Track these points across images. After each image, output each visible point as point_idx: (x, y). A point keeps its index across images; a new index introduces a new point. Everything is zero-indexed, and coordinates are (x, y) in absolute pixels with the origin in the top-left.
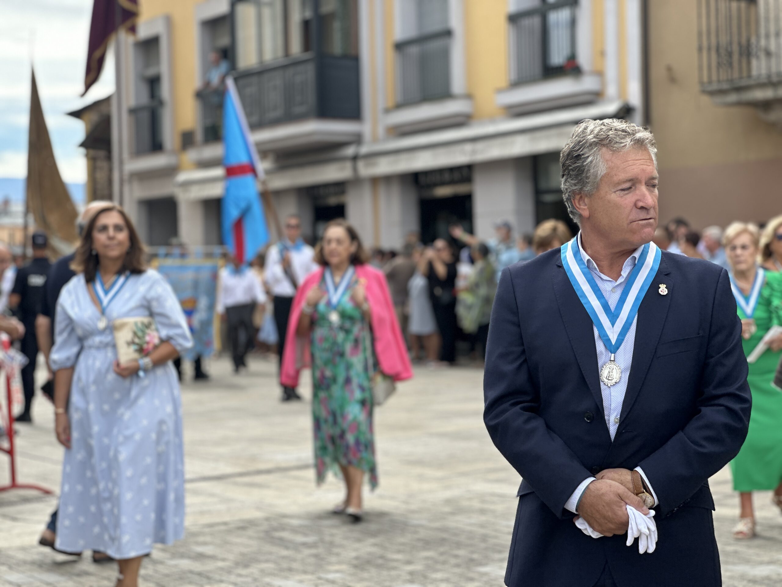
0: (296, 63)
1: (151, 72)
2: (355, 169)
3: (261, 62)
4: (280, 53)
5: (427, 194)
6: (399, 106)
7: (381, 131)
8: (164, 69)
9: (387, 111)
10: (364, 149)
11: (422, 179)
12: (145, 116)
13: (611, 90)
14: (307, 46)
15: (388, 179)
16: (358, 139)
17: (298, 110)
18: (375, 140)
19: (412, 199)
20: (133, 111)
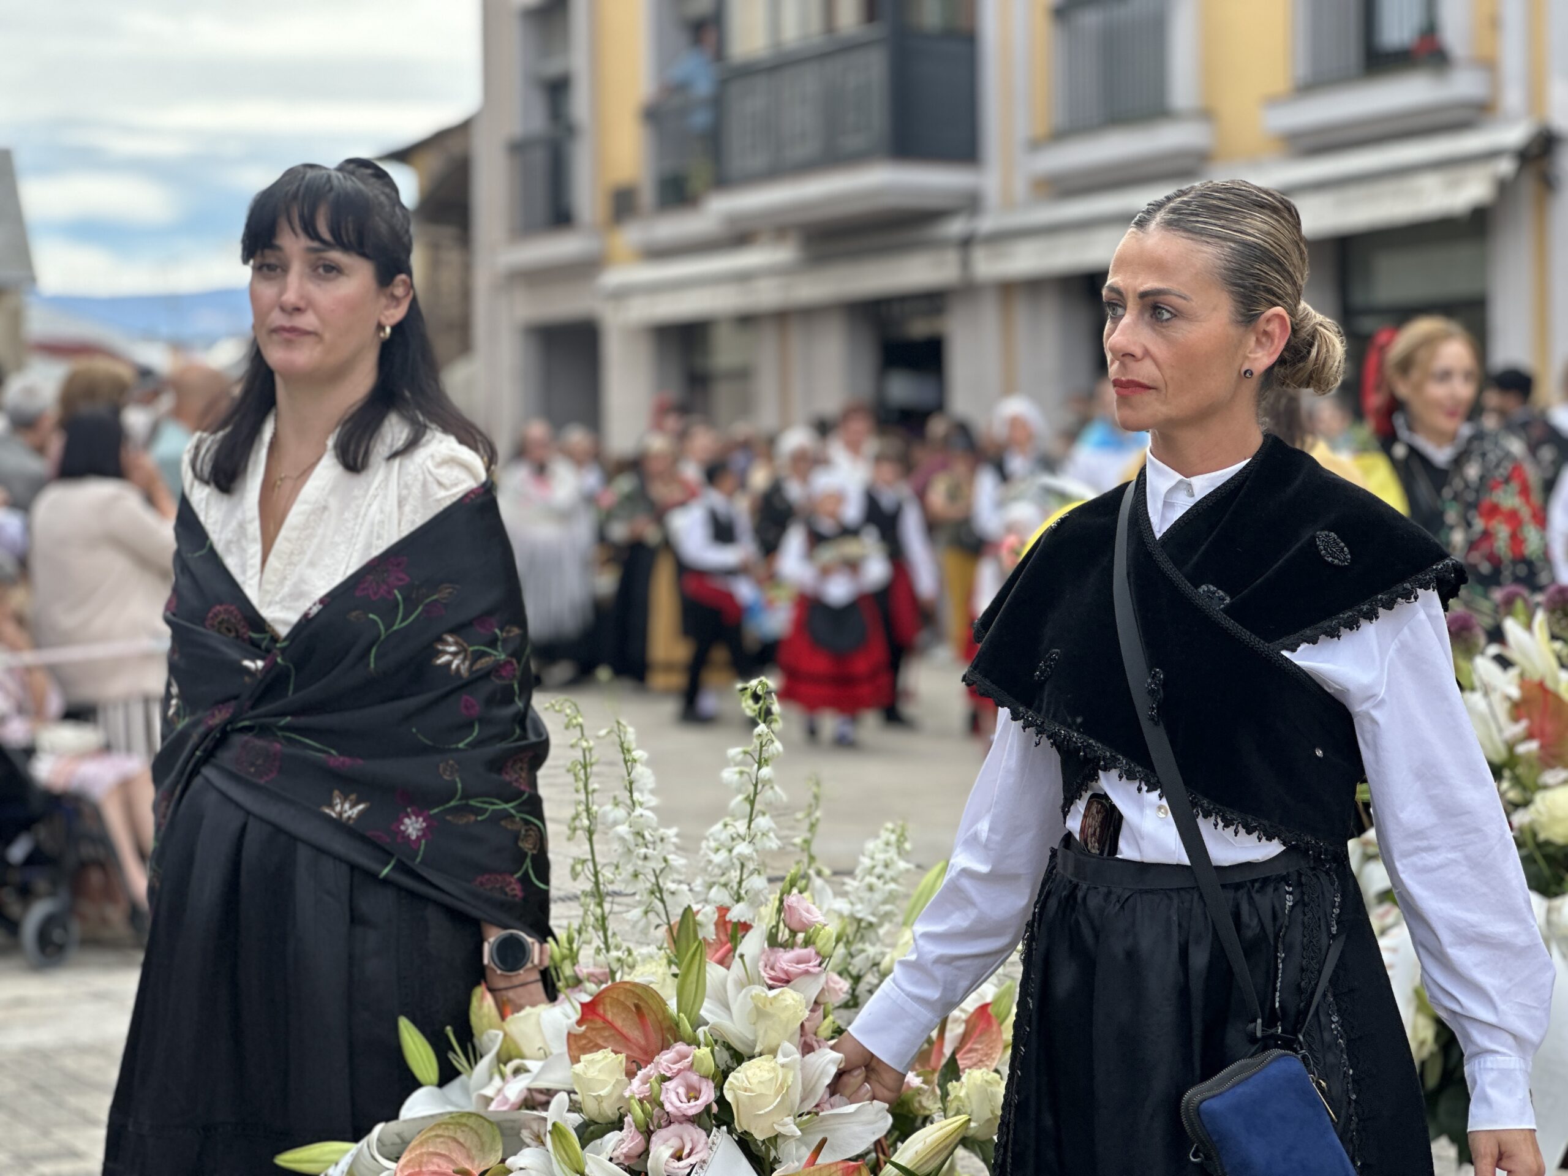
0: (847, 48)
1: (553, 68)
2: (966, 265)
3: (777, 44)
4: (815, 24)
6: (1060, 135)
7: (1020, 187)
8: (578, 62)
9: (1035, 145)
10: (987, 223)
12: (539, 158)
13: (1513, 97)
14: (872, 8)
15: (1034, 286)
16: (972, 203)
17: (853, 142)
18: (1009, 204)
20: (518, 148)
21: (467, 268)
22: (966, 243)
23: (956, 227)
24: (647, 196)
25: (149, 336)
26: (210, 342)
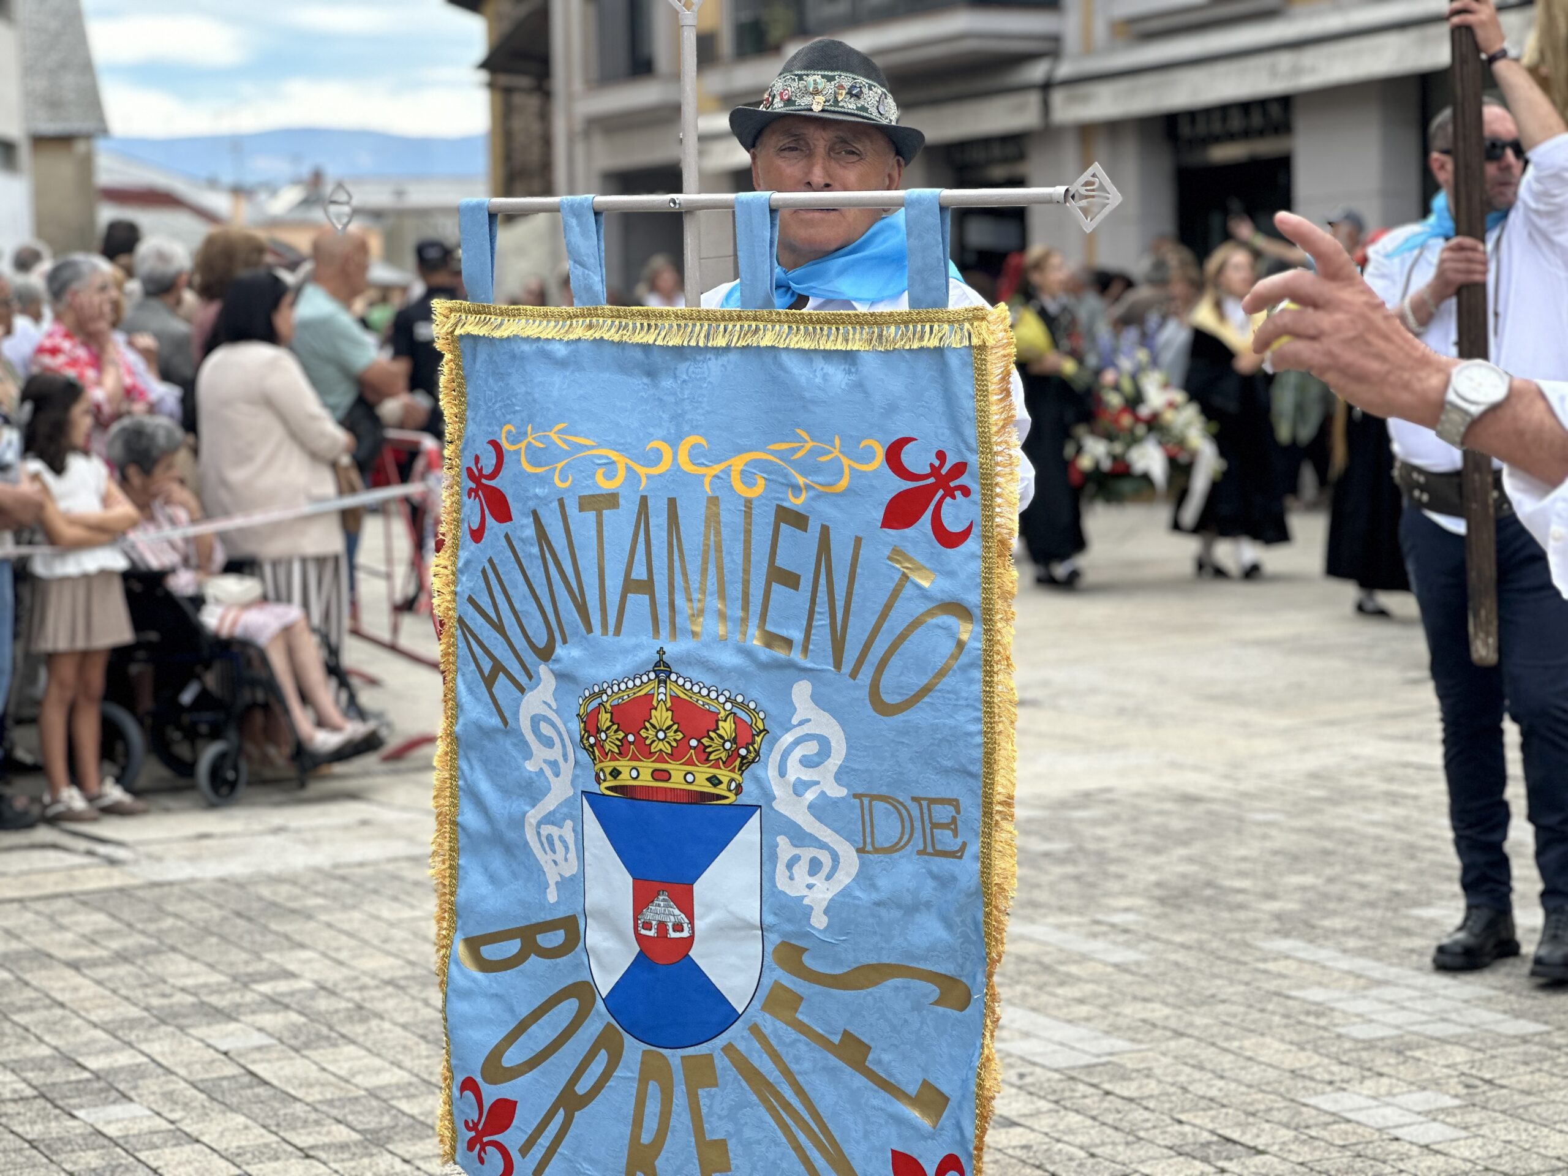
2: (1046, 109)
5: (1194, 159)
7: (1100, 30)
10: (1065, 69)
11: (1185, 130)
15: (1113, 128)
16: (1053, 48)
18: (1088, 49)
19: (1163, 167)
21: (545, 116)
22: (1046, 87)
23: (1037, 72)
24: (726, 44)
25: (213, 184)
26: (273, 190)
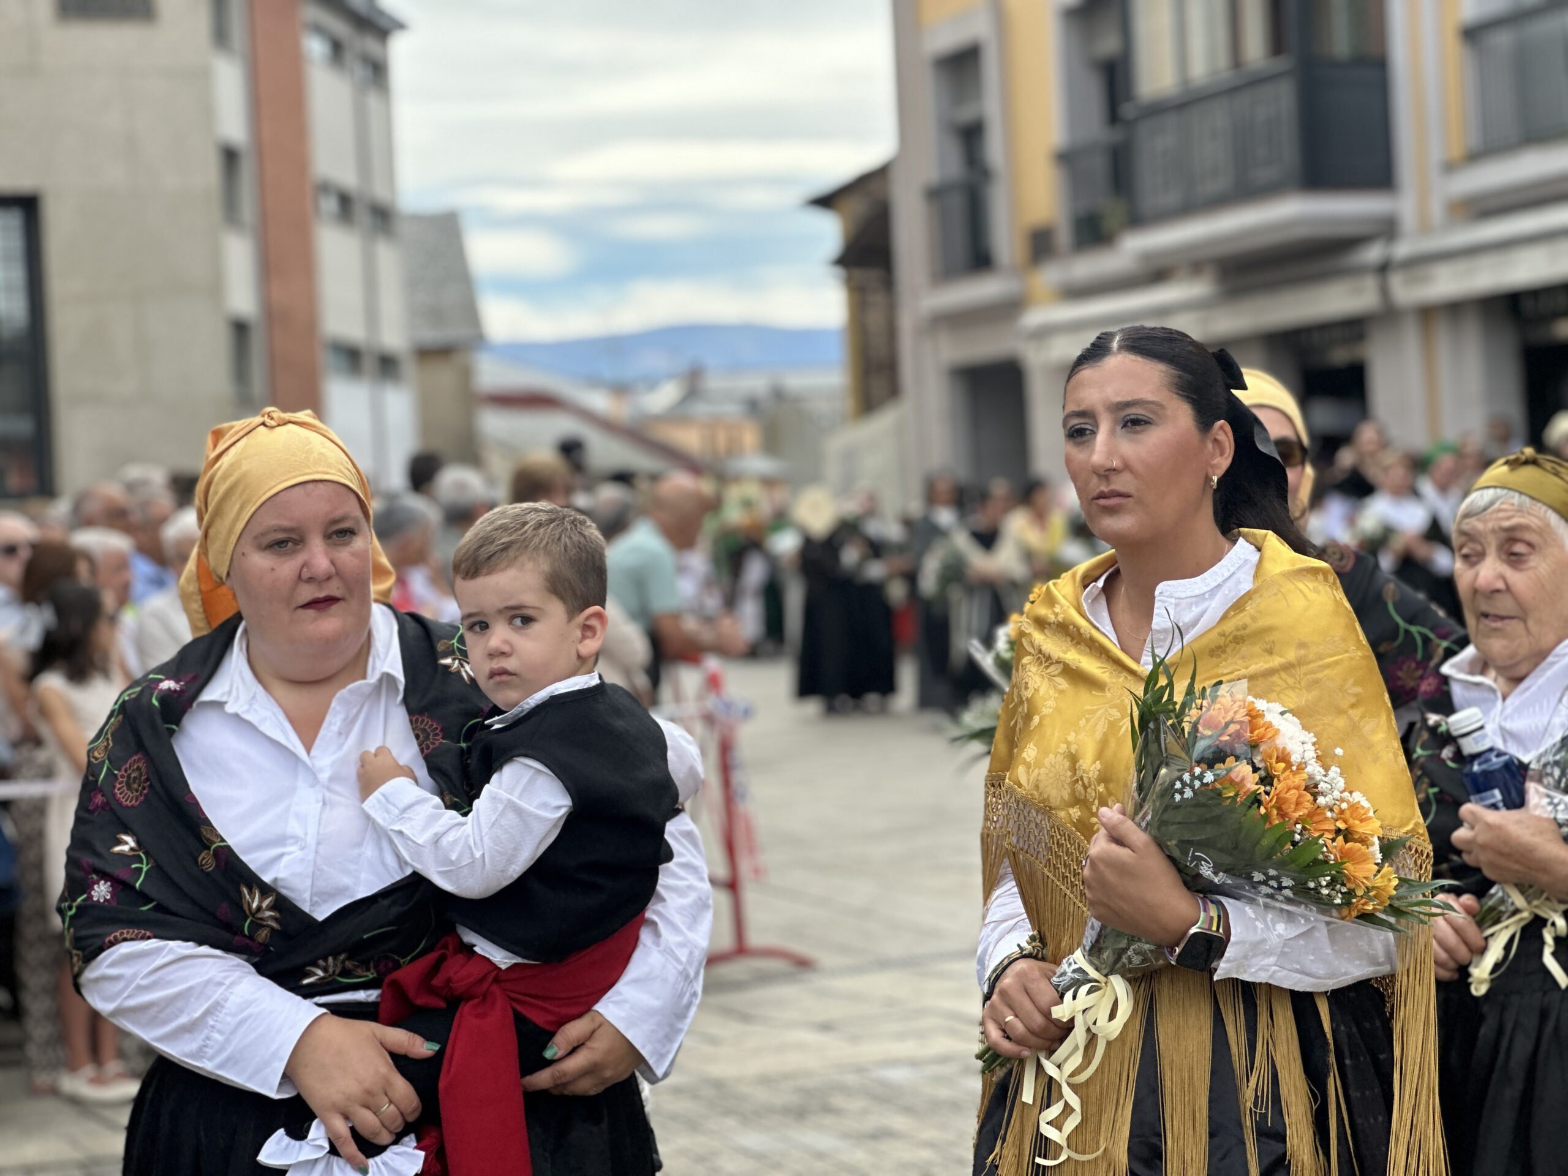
0: (1257, 81)
1: (966, 114)
2: (1385, 292)
3: (1185, 81)
4: (1223, 61)
5: (1538, 335)
6: (1475, 157)
7: (1436, 210)
8: (991, 107)
9: (1450, 167)
10: (1403, 249)
11: (1528, 306)
12: (957, 203)
14: (1277, 44)
15: (1454, 309)
16: (1388, 229)
17: (1263, 175)
18: (1425, 228)
19: (1509, 345)
20: (935, 194)
21: (891, 311)
22: (1384, 268)
23: (1373, 253)
24: (1064, 236)
25: (594, 382)
26: (652, 383)
